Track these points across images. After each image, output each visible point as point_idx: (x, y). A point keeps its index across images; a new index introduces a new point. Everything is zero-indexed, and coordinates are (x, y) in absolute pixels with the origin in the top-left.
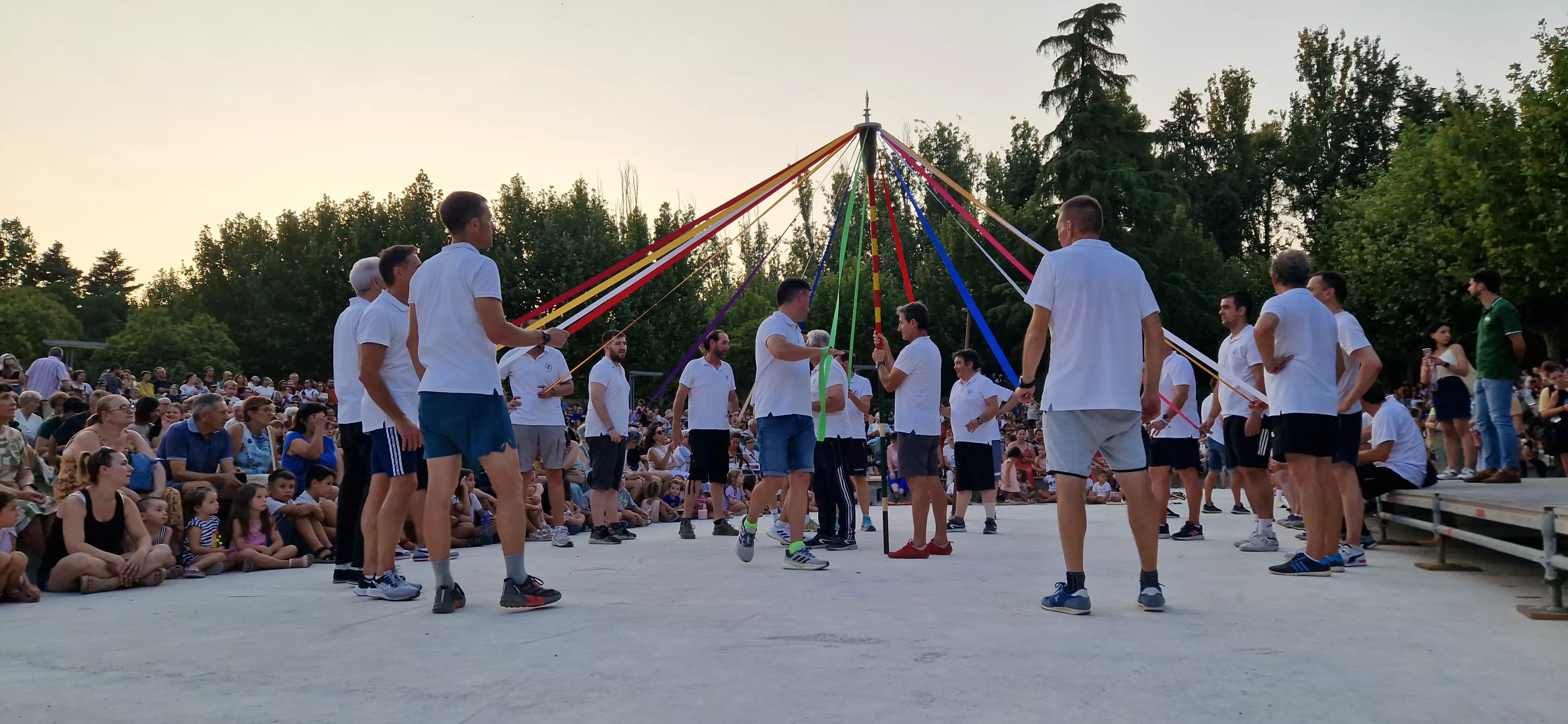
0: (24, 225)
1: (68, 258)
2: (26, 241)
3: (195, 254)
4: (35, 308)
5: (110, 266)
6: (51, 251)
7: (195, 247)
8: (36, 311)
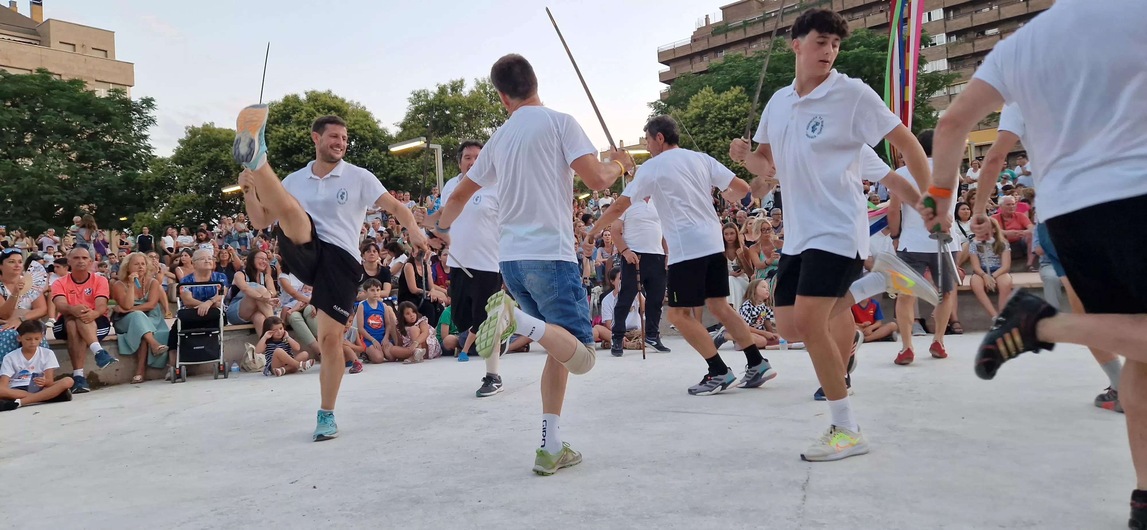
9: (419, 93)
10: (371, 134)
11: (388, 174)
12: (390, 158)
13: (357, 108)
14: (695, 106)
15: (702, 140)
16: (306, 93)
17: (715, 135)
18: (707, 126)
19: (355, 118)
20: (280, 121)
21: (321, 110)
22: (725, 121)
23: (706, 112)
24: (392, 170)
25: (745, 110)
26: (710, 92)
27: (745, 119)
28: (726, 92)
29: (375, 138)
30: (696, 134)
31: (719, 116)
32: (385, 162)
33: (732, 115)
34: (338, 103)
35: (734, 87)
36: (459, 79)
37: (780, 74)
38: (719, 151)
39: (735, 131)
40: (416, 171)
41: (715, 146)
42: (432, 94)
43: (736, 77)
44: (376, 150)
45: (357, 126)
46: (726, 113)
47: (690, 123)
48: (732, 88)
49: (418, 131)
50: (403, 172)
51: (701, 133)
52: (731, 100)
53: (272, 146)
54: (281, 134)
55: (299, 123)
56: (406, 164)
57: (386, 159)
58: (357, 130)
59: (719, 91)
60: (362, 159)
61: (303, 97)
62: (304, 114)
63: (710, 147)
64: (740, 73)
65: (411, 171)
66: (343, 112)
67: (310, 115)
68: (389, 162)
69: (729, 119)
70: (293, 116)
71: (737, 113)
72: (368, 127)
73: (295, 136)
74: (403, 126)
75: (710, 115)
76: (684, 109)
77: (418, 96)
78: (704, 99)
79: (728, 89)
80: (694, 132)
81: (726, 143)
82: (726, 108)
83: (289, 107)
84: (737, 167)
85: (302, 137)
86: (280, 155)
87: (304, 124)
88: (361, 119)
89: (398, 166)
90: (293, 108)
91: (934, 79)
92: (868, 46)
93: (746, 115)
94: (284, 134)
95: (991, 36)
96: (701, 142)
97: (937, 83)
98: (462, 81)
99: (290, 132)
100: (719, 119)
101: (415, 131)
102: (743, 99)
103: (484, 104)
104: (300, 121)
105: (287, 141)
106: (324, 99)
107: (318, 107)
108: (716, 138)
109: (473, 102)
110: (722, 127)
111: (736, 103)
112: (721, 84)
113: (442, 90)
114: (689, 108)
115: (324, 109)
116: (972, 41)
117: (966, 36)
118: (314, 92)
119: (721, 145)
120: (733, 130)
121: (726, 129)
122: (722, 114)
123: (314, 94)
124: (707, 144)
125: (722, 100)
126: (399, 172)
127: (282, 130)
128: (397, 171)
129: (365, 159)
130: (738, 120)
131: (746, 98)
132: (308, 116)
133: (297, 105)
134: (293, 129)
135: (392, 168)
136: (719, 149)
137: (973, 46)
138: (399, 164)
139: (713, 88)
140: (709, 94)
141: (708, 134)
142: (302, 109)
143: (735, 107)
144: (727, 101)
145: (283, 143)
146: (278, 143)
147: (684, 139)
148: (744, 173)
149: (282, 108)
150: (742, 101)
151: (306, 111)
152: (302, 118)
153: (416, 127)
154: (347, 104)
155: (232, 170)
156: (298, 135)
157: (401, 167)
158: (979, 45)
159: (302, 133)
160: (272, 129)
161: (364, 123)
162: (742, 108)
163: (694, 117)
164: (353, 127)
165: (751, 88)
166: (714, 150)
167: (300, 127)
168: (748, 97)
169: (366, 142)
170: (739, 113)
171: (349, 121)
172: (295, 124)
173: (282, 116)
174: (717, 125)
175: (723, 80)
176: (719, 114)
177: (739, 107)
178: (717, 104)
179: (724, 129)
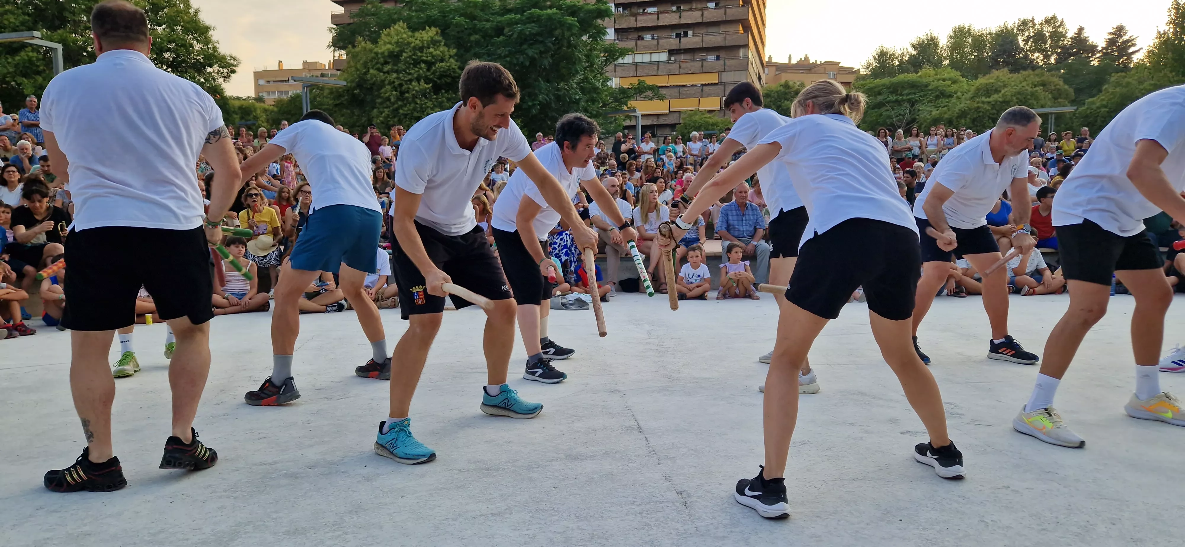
0: (1059, 18)
1: (1088, 37)
2: (1061, 29)
3: (1167, 19)
4: (1027, 88)
5: (1118, 37)
6: (1076, 34)
7: (1168, 14)
8: (1027, 90)
14: (387, 41)
15: (395, 80)
17: (410, 77)
18: (401, 66)
22: (420, 62)
23: (399, 51)
25: (441, 54)
26: (403, 29)
27: (441, 64)
28: (421, 31)
30: (388, 72)
31: (414, 57)
33: (427, 57)
35: (430, 27)
37: (476, 22)
38: (413, 95)
39: (430, 75)
41: (409, 88)
43: (431, 17)
46: (421, 54)
47: (382, 59)
48: (427, 28)
51: (395, 72)
52: (427, 41)
59: (414, 28)
63: (403, 88)
64: (436, 12)
69: (425, 62)
71: (433, 56)
75: (404, 54)
76: (375, 42)
78: (397, 35)
79: (424, 29)
80: (386, 69)
81: (421, 87)
82: (421, 49)
91: (611, 51)
92: (560, 8)
93: (442, 61)
95: (650, 14)
96: (394, 82)
97: (614, 55)
100: (413, 59)
102: (440, 41)
108: (411, 81)
110: (417, 69)
111: (432, 46)
112: (415, 22)
114: (381, 42)
116: (635, 15)
117: (630, 10)
119: (417, 88)
120: (428, 74)
121: (421, 72)
122: (417, 56)
124: (401, 85)
125: (416, 40)
130: (434, 64)
136: (414, 92)
137: (636, 20)
139: (407, 24)
140: (403, 31)
141: (401, 75)
143: (431, 50)
144: (422, 42)
147: (375, 76)
150: (438, 44)
158: (641, 21)
162: (438, 52)
163: (386, 54)
165: (447, 31)
166: (408, 92)
168: (444, 41)
170: (435, 56)
174: (412, 66)
175: (418, 17)
176: (414, 55)
177: (435, 50)
178: (412, 43)
179: (419, 71)
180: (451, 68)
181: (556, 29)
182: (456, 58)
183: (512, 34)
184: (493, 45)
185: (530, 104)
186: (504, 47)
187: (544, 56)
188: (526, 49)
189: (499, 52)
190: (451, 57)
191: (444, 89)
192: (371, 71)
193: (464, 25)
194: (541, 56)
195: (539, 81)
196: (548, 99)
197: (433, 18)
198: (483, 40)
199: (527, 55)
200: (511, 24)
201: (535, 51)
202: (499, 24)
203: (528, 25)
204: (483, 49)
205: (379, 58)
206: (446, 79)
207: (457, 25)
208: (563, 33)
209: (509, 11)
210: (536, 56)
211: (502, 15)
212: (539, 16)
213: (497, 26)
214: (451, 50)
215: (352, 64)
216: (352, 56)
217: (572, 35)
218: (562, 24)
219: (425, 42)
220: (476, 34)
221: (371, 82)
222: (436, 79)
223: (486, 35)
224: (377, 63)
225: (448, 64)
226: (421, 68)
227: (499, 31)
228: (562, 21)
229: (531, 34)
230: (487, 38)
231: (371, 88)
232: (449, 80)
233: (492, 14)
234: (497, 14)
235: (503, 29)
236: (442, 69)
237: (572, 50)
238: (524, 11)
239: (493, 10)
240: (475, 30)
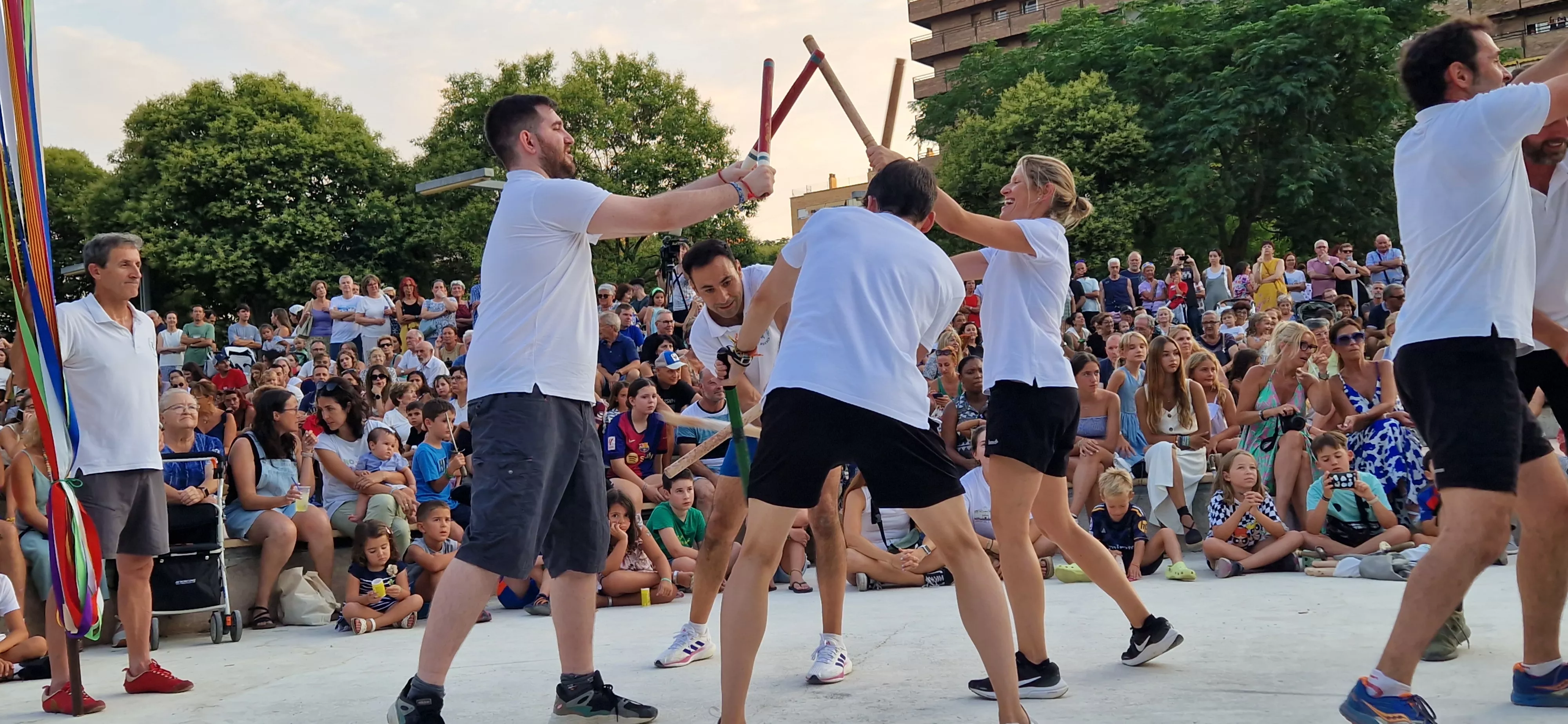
9: (463, 81)
10: (367, 161)
11: (402, 240)
12: (406, 209)
13: (335, 108)
14: (1011, 109)
16: (235, 79)
19: (336, 129)
20: (182, 135)
21: (267, 113)
22: (1071, 138)
23: (1033, 122)
24: (410, 233)
25: (1111, 118)
26: (1040, 83)
27: (1111, 135)
28: (1071, 82)
29: (374, 169)
31: (1059, 130)
32: (396, 217)
33: (1085, 126)
34: (300, 99)
35: (1088, 73)
36: (543, 52)
37: (1175, 49)
39: (1091, 158)
40: (460, 235)
42: (488, 83)
43: (1086, 54)
44: (377, 193)
45: (340, 146)
46: (1073, 123)
47: (1003, 142)
48: (1083, 74)
49: (461, 156)
50: (432, 236)
52: (1083, 98)
53: (168, 184)
54: (187, 161)
55: (222, 138)
56: (438, 220)
57: (397, 210)
58: (340, 152)
59: (1056, 80)
60: (350, 211)
61: (229, 87)
62: (233, 121)
64: (1098, 45)
65: (448, 235)
66: (311, 116)
67: (245, 123)
68: (404, 217)
69: (1079, 136)
70: (210, 124)
71: (1095, 124)
72: (361, 147)
73: (214, 164)
74: (431, 145)
75: (1042, 128)
76: (989, 114)
77: (460, 86)
78: (1029, 95)
79: (1077, 77)
82: (1073, 113)
83: (202, 107)
84: (1097, 228)
85: (228, 167)
86: (184, 202)
87: (233, 140)
88: (348, 130)
89: (422, 224)
90: (210, 108)
93: (1112, 129)
94: (194, 160)
98: (548, 57)
99: (204, 157)
100: (1059, 134)
101: (456, 154)
102: (1106, 95)
103: (595, 103)
104: (225, 134)
105: (199, 174)
106: (272, 91)
107: (260, 107)
109: (573, 98)
110: (1066, 151)
111: (1092, 105)
112: (1060, 67)
113: (510, 75)
114: (1000, 112)
115: (272, 110)
118: (250, 77)
120: (1088, 156)
121: (1074, 154)
122: (1066, 126)
123: (250, 81)
125: (1064, 98)
126: (425, 236)
127: (189, 152)
128: (419, 234)
129: (356, 211)
130: (1097, 137)
131: (1109, 94)
132: (241, 124)
133: (216, 103)
134: (211, 150)
135: (409, 228)
138: (424, 220)
139: (1046, 74)
140: (1038, 86)
142: (229, 111)
143: (1092, 112)
144: (1074, 100)
145: (190, 178)
146: (180, 179)
148: (1110, 240)
149: (186, 108)
150: (1104, 100)
151: (237, 115)
152: (228, 128)
153: (458, 148)
154: (318, 101)
155: (83, 231)
156: (220, 163)
157: (428, 227)
159: (230, 158)
160: (168, 151)
161: (353, 139)
162: (1105, 115)
163: (1009, 132)
164: (331, 147)
165: (1120, 74)
167: (225, 146)
168: (1114, 93)
169: (357, 176)
170: (1100, 122)
171: (322, 136)
172: (213, 141)
173: (187, 124)
174: (1056, 146)
175: (1066, 59)
176: (1057, 127)
177: (1099, 111)
178: (1055, 106)
179: (1070, 154)
180: (1130, 140)
181: (1340, 35)
182: (1138, 120)
183: (1249, 60)
184: (1211, 84)
185: (1293, 187)
186: (1233, 86)
187: (1317, 90)
188: (1279, 84)
189: (1223, 96)
190: (1129, 119)
191: (1118, 181)
192: (985, 165)
193: (1152, 59)
194: (1312, 93)
195: (1310, 142)
196: (1331, 174)
197: (1092, 55)
198: (1190, 81)
199: (1282, 94)
200: (1244, 41)
201: (1299, 84)
202: (1221, 45)
203: (1280, 38)
204: (1191, 96)
205: (998, 141)
206: (1121, 162)
207: (1139, 60)
208: (1357, 41)
209: (1240, 18)
210: (1300, 93)
211: (1227, 28)
212: (1303, 17)
213: (1216, 48)
214: (1128, 107)
215: (951, 158)
216: (951, 146)
217: (1376, 42)
218: (1351, 24)
219: (1080, 100)
220: (1176, 71)
221: (985, 185)
222: (1101, 165)
223: (1195, 70)
224: (994, 150)
225: (1125, 134)
226: (1073, 148)
227: (1221, 58)
228: (1353, 18)
229: (1288, 54)
230: (1200, 75)
231: (986, 195)
232: (1126, 163)
233: (1207, 29)
234: (1218, 27)
235: (1231, 52)
236: (1114, 144)
237: (1379, 71)
238: (1271, 14)
239: (1208, 22)
240: (1174, 65)
